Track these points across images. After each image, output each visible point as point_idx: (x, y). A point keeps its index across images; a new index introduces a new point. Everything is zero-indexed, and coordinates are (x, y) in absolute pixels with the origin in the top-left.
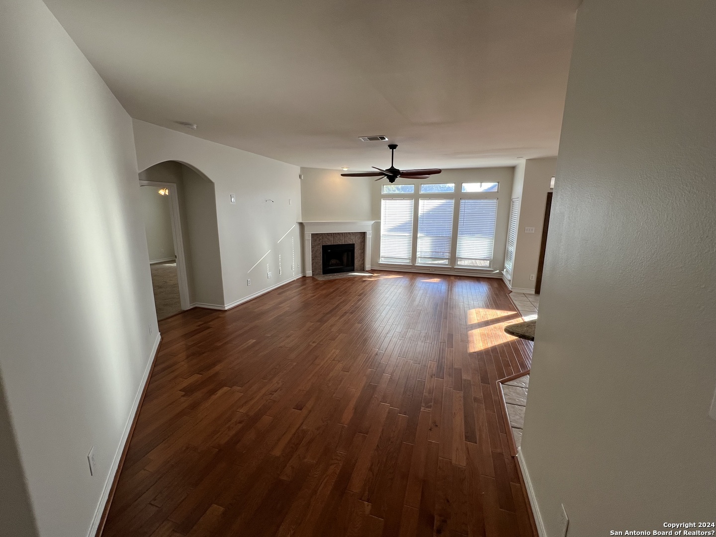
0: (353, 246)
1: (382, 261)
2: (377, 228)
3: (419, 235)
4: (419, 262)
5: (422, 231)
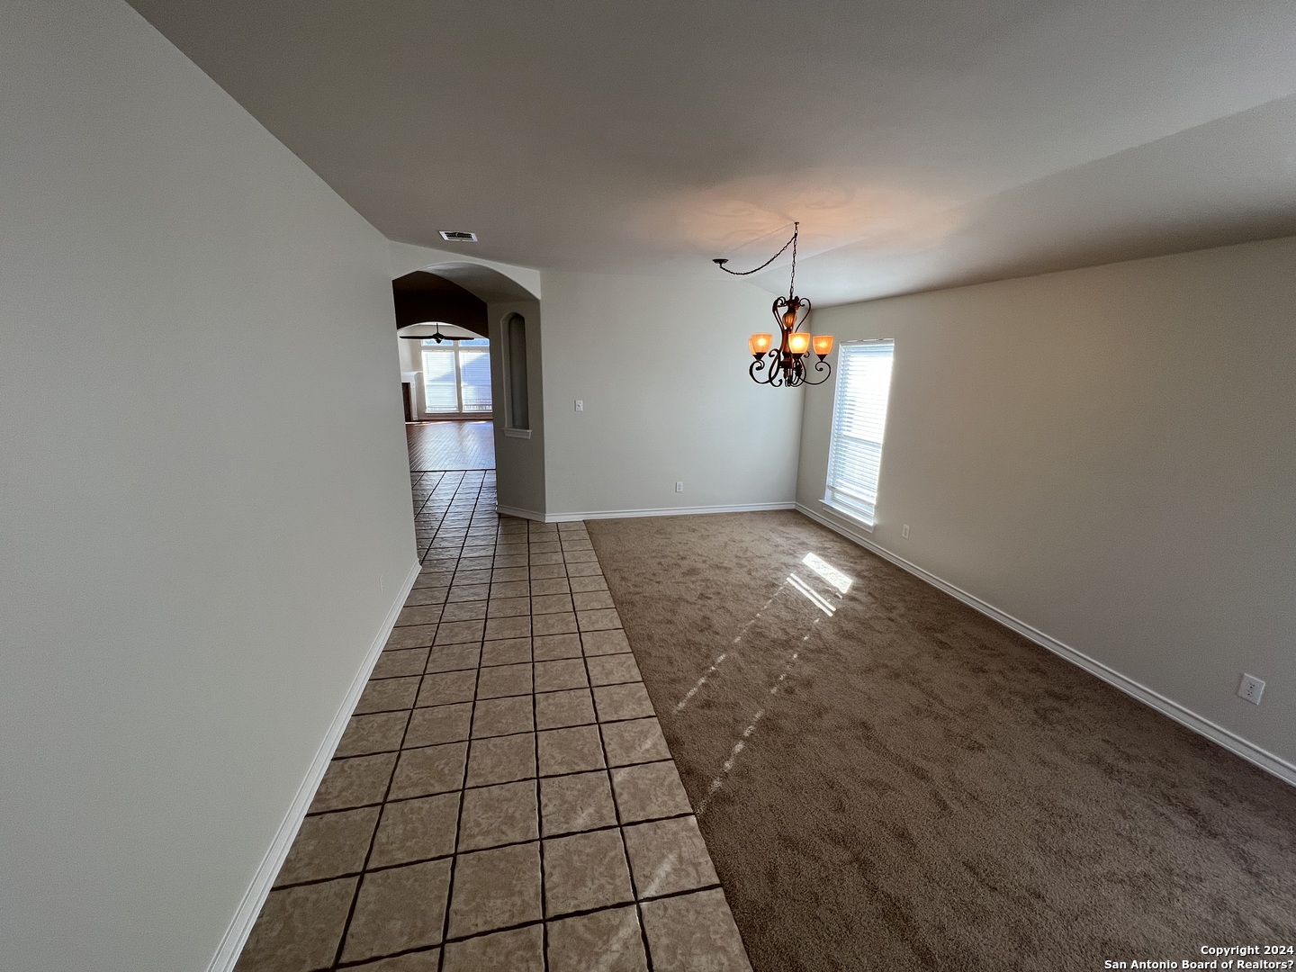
1: (428, 411)
2: (419, 378)
3: (462, 384)
4: (466, 410)
5: (465, 381)
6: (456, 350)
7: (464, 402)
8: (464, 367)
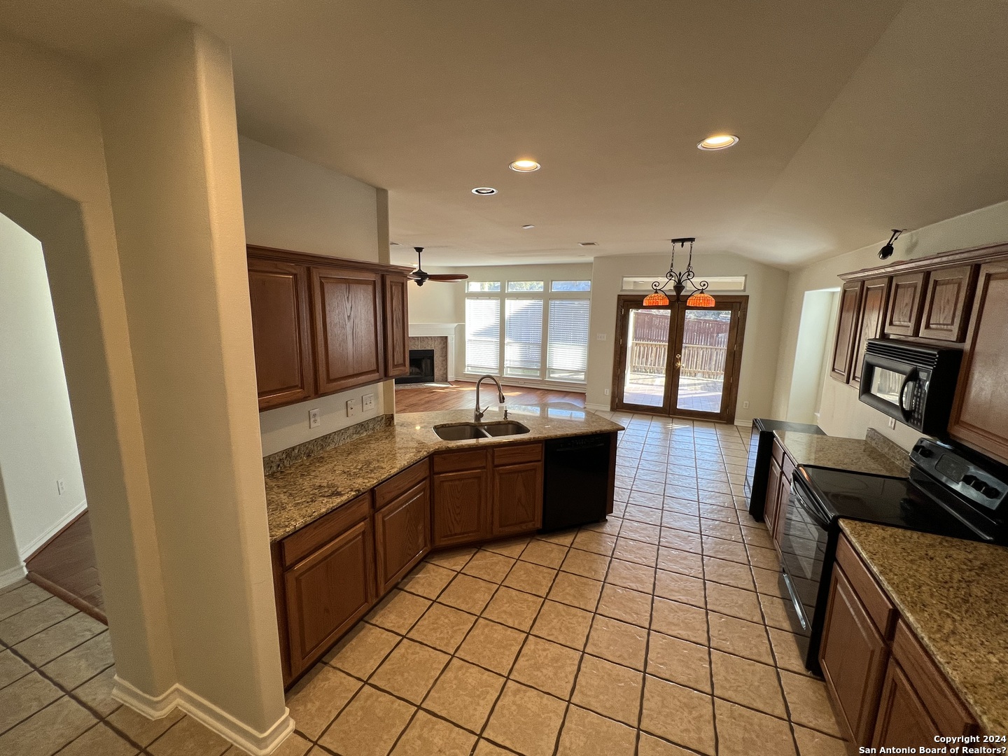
0: (432, 351)
1: (468, 371)
2: (461, 331)
3: (507, 340)
4: (508, 373)
5: (510, 337)
7: (506, 364)
8: (510, 319)
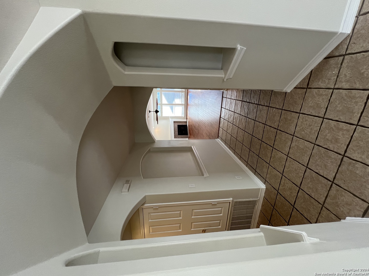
0: (178, 125)
1: (183, 116)
2: (172, 117)
4: (183, 103)
5: (173, 102)
6: (162, 105)
7: (181, 103)
8: (168, 102)
